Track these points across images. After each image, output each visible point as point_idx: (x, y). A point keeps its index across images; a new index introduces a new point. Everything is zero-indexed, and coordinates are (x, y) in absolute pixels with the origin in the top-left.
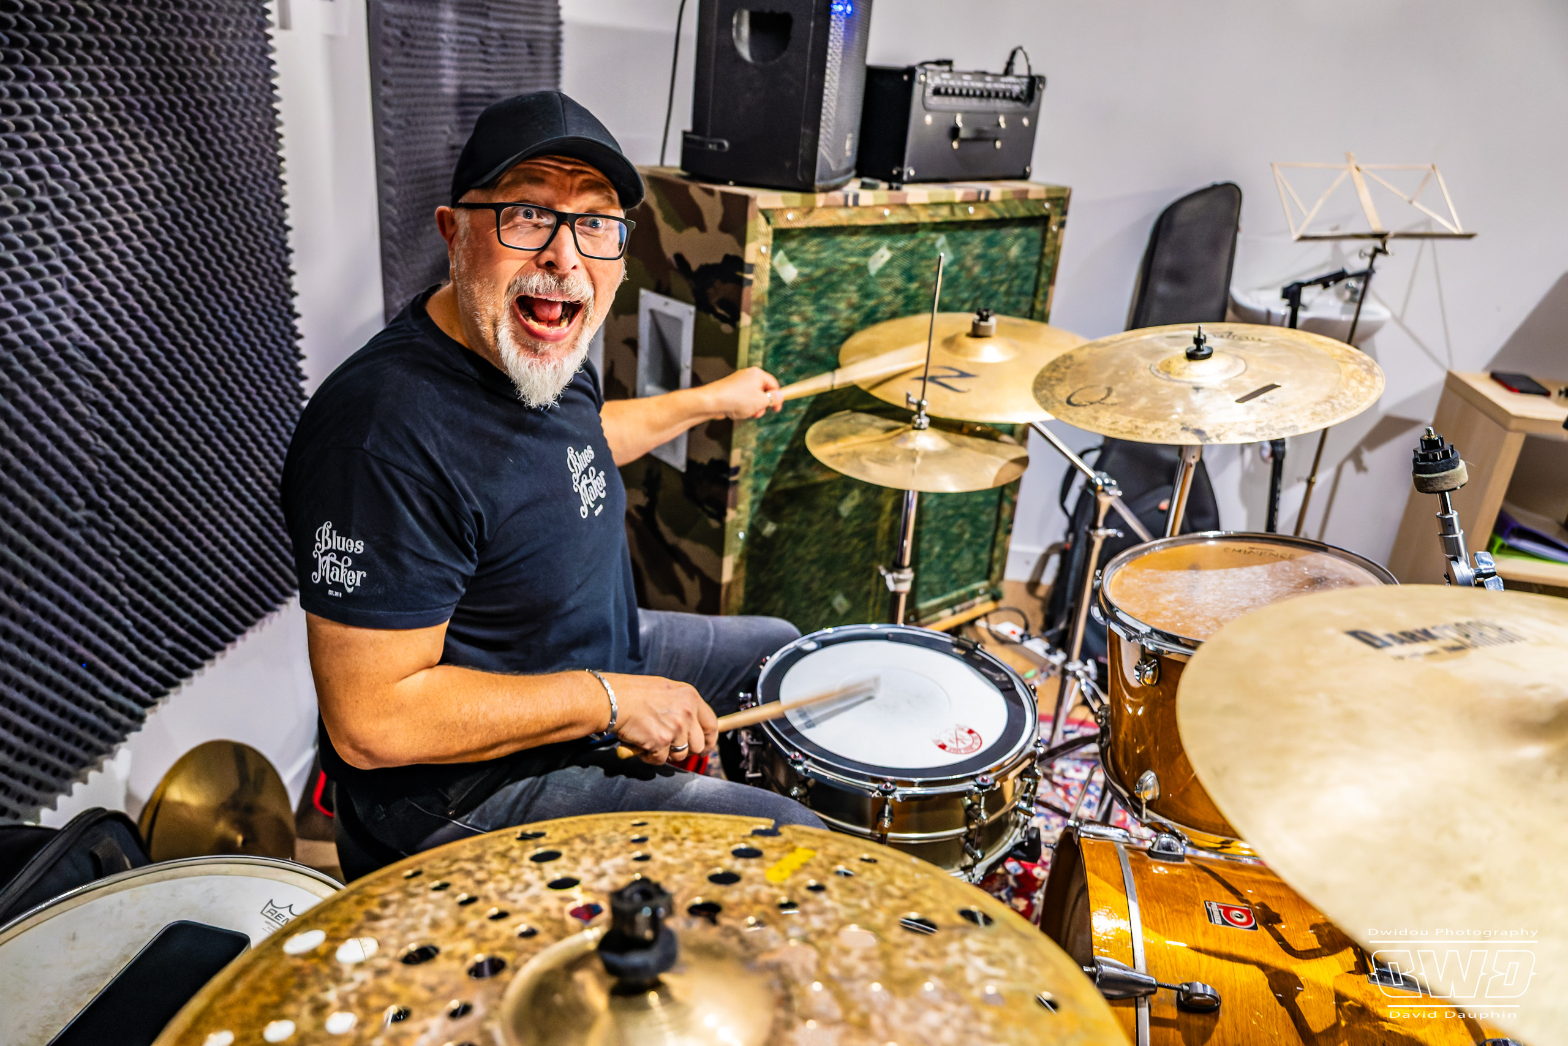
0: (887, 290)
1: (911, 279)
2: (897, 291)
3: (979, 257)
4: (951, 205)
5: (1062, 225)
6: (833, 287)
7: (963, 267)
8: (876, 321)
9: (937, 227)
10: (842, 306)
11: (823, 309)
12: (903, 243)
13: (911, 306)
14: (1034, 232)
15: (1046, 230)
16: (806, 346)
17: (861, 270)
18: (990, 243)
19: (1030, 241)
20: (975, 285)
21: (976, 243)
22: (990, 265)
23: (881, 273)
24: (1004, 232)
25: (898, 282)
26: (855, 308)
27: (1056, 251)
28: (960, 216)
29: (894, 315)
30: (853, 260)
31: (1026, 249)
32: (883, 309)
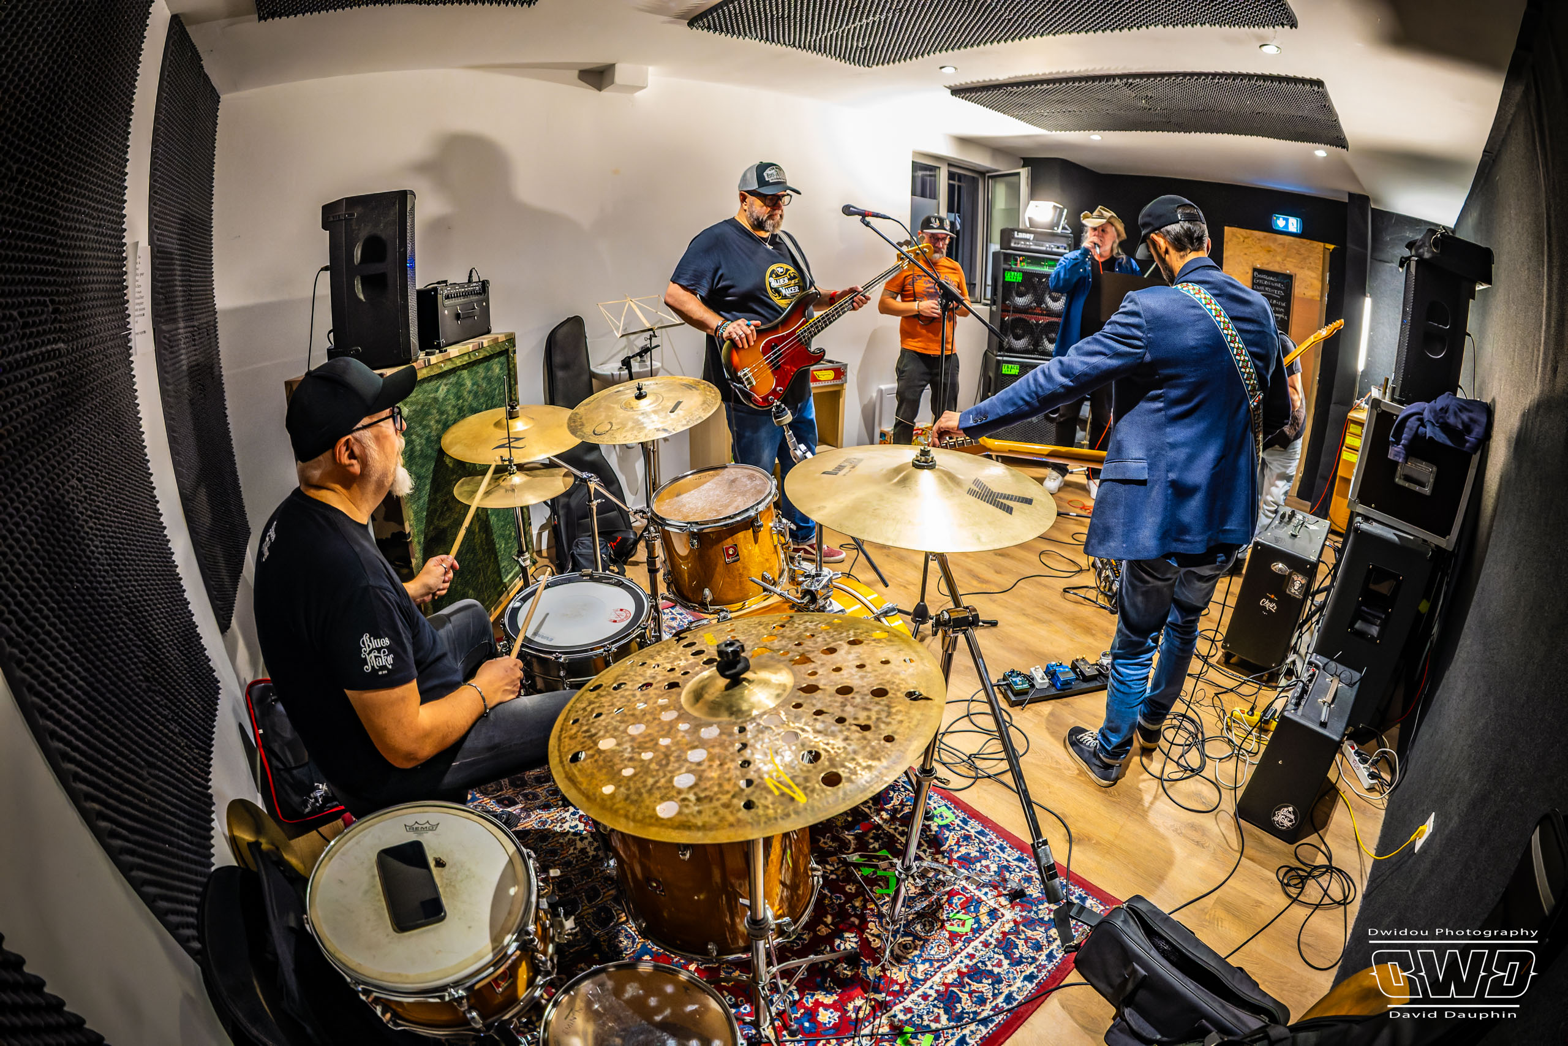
0: (449, 408)
1: (458, 398)
2: (454, 407)
3: (483, 379)
4: (468, 353)
5: (514, 352)
6: (427, 413)
7: (478, 386)
8: (449, 427)
9: (464, 367)
10: (432, 423)
11: (424, 427)
12: (453, 379)
13: (462, 414)
14: (503, 359)
15: (508, 357)
16: (422, 450)
17: (435, 400)
18: (488, 369)
19: (502, 364)
20: (485, 394)
21: (481, 370)
22: (489, 380)
23: (445, 399)
24: (491, 362)
25: (453, 402)
26: (438, 422)
27: (515, 366)
28: (473, 358)
29: (455, 422)
30: (432, 395)
31: (501, 369)
32: (451, 418)
